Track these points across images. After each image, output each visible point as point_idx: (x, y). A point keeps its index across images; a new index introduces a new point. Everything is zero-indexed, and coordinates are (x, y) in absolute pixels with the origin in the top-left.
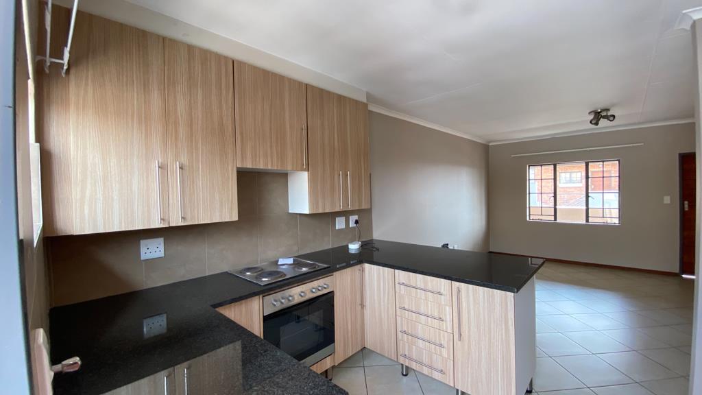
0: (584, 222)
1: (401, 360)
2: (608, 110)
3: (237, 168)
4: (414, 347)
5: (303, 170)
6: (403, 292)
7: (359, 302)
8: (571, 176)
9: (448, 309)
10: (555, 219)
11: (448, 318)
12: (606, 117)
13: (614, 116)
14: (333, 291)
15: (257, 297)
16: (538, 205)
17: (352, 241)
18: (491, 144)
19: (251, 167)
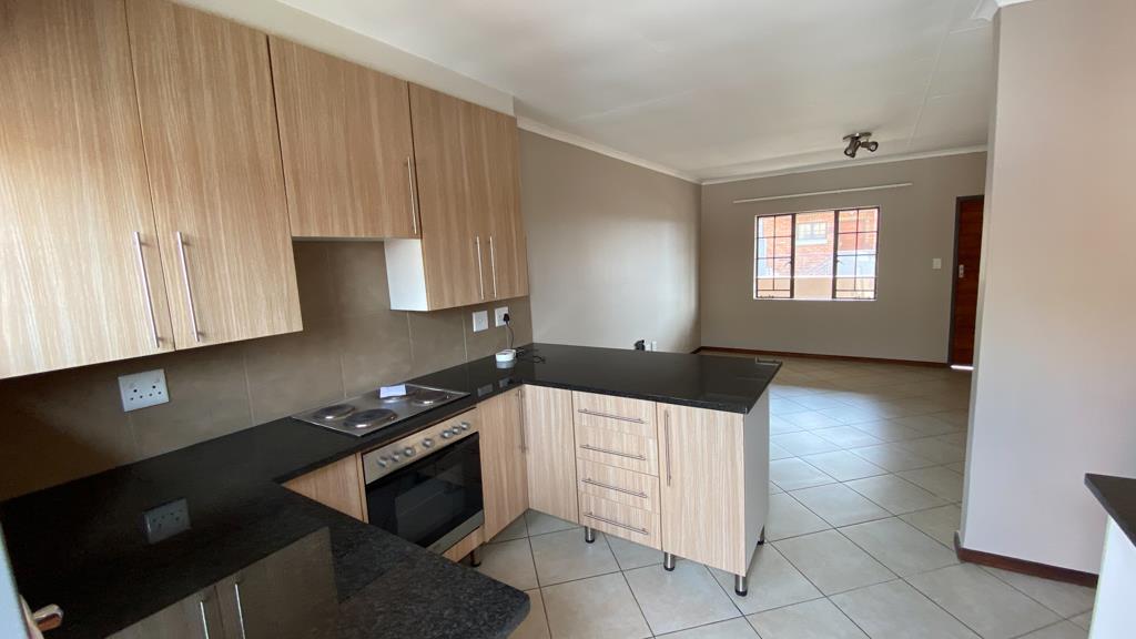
0: (830, 298)
1: (585, 521)
2: (868, 134)
3: (293, 238)
4: (603, 501)
5: (412, 236)
6: (585, 423)
7: (517, 442)
8: (814, 229)
9: (652, 442)
10: (792, 296)
11: (653, 455)
12: (866, 145)
13: (876, 144)
14: (477, 433)
15: (352, 457)
16: (769, 278)
17: (501, 349)
18: (704, 184)
19: (318, 235)
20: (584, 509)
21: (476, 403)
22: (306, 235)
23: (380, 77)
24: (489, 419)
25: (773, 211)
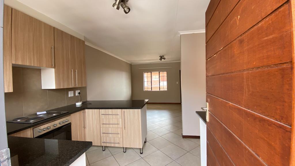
0: (159, 90)
2: (164, 56)
3: (13, 64)
4: (108, 138)
5: (52, 67)
6: (103, 117)
7: (83, 126)
8: (155, 76)
9: (120, 120)
10: (152, 90)
12: (163, 58)
13: (165, 58)
14: (70, 123)
15: (30, 129)
16: (147, 86)
17: (77, 102)
18: (132, 64)
19: (21, 64)
20: (102, 141)
21: (70, 114)
22: (17, 63)
23: (45, 24)
24: (74, 119)
25: (147, 71)
